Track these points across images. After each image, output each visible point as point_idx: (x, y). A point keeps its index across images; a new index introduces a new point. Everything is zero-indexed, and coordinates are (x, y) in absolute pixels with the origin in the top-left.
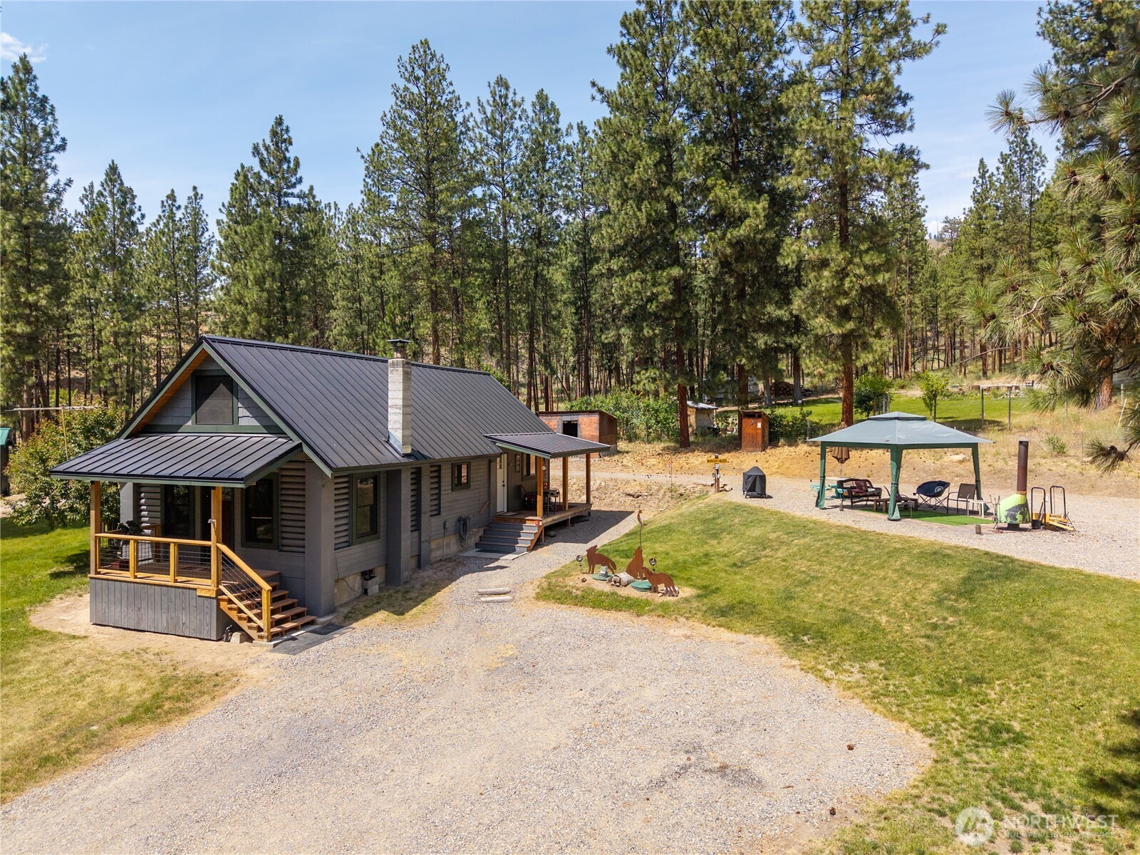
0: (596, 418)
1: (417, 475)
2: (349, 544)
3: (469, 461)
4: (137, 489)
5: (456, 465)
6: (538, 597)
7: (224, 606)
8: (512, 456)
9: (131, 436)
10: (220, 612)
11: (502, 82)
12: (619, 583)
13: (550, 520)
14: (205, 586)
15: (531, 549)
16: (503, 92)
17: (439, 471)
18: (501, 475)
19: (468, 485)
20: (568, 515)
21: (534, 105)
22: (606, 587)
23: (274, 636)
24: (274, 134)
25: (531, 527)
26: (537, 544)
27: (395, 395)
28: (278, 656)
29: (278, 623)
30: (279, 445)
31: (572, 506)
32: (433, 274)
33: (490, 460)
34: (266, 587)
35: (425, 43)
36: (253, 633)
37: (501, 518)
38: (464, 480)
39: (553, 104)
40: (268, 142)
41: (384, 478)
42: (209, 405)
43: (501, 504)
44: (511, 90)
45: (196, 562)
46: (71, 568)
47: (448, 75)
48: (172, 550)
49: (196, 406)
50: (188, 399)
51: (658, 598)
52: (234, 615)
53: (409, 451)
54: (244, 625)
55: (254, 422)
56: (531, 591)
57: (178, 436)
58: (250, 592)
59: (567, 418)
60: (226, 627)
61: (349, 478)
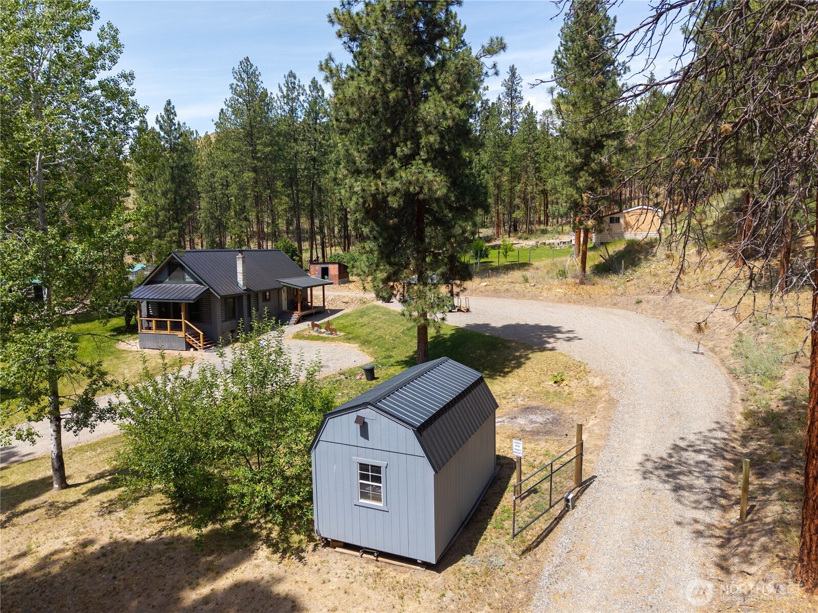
0: (337, 266)
1: (249, 297)
2: (226, 321)
3: (270, 291)
4: (148, 303)
5: (264, 293)
6: (293, 338)
7: (187, 340)
8: (289, 289)
9: (146, 285)
10: (186, 341)
11: (292, 75)
12: (321, 333)
13: (304, 313)
14: (181, 334)
15: (295, 324)
16: (293, 80)
17: (257, 295)
18: (284, 296)
19: (269, 300)
20: (313, 311)
21: (310, 87)
22: (316, 334)
23: (204, 349)
24: (166, 110)
25: (296, 316)
26: (298, 322)
27: (240, 269)
28: (207, 353)
29: (205, 345)
30: (201, 289)
31: (315, 307)
32: (256, 187)
33: (279, 290)
34: (202, 333)
35: (247, 59)
36: (198, 348)
37: (284, 312)
38: (268, 297)
39: (320, 86)
40: (163, 114)
41: (237, 298)
42: (174, 274)
43: (285, 306)
44: (297, 79)
45: (177, 327)
46: (115, 333)
47: (260, 78)
48: (168, 323)
49: (169, 274)
50: (166, 272)
51: (332, 336)
52: (191, 343)
53: (245, 288)
54: (195, 345)
55: (192, 280)
56: (291, 336)
57: (164, 285)
58: (196, 336)
59: (324, 266)
60: (189, 346)
61: (225, 298)
